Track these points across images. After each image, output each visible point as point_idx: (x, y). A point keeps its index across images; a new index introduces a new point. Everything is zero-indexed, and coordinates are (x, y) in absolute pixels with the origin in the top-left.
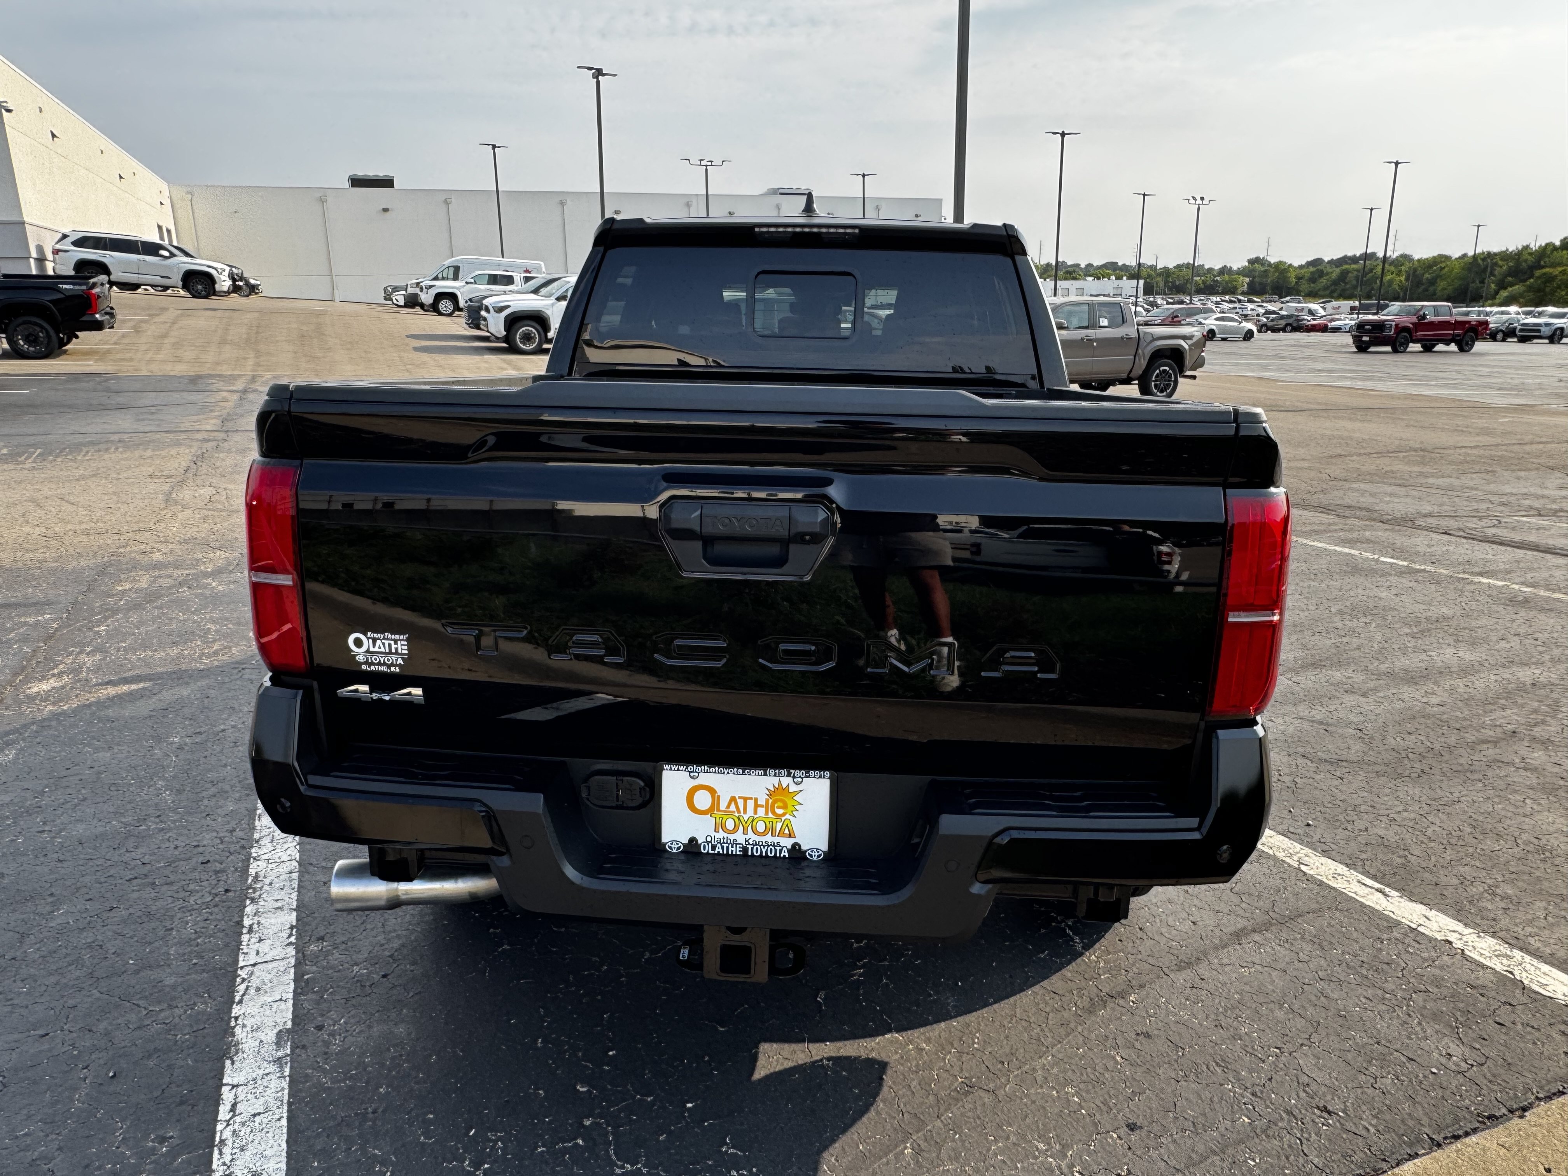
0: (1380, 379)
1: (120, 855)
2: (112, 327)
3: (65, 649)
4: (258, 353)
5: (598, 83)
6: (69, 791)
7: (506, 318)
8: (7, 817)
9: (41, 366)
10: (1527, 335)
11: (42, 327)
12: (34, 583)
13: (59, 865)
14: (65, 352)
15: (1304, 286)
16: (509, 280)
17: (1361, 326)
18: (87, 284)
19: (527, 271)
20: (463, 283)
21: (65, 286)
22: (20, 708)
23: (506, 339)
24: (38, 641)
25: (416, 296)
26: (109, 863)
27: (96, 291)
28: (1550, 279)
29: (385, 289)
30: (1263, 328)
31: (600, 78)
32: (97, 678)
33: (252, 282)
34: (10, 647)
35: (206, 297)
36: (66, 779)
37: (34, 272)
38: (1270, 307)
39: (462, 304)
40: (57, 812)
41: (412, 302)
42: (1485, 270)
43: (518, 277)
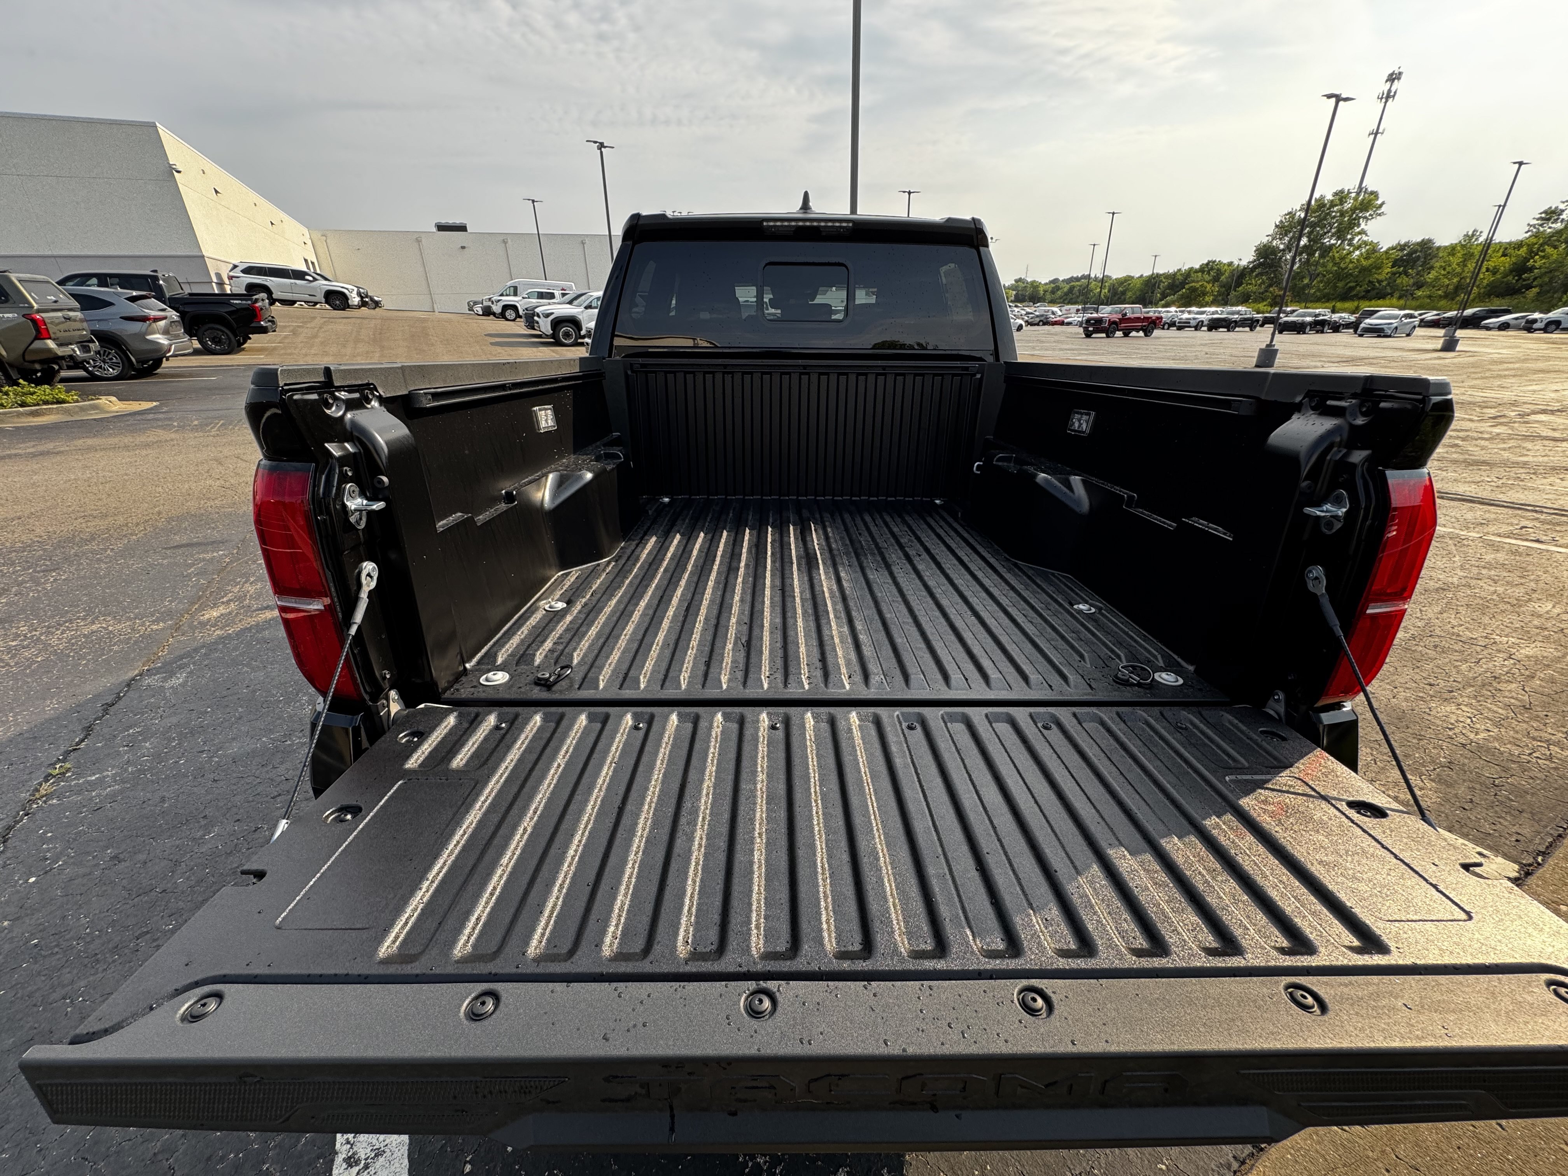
0: (1103, 354)
1: (267, 772)
2: (275, 331)
3: (234, 580)
4: (382, 348)
5: (601, 153)
6: (228, 710)
7: (552, 321)
8: (174, 738)
9: (227, 359)
10: (1182, 326)
11: (223, 331)
12: (213, 525)
13: (215, 785)
14: (244, 349)
15: (1048, 296)
16: (551, 296)
17: (1088, 321)
18: (251, 300)
19: (563, 290)
20: (520, 298)
21: (235, 302)
22: (194, 633)
23: (553, 336)
24: (213, 574)
25: (489, 307)
26: (258, 780)
27: (259, 304)
28: (1194, 290)
29: (468, 303)
30: (1029, 323)
31: (603, 149)
32: (257, 604)
33: (376, 299)
34: (190, 580)
35: (344, 309)
36: (226, 699)
37: (216, 292)
38: (1028, 310)
39: (521, 312)
40: (216, 732)
41: (487, 312)
42: (1155, 285)
43: (557, 293)
